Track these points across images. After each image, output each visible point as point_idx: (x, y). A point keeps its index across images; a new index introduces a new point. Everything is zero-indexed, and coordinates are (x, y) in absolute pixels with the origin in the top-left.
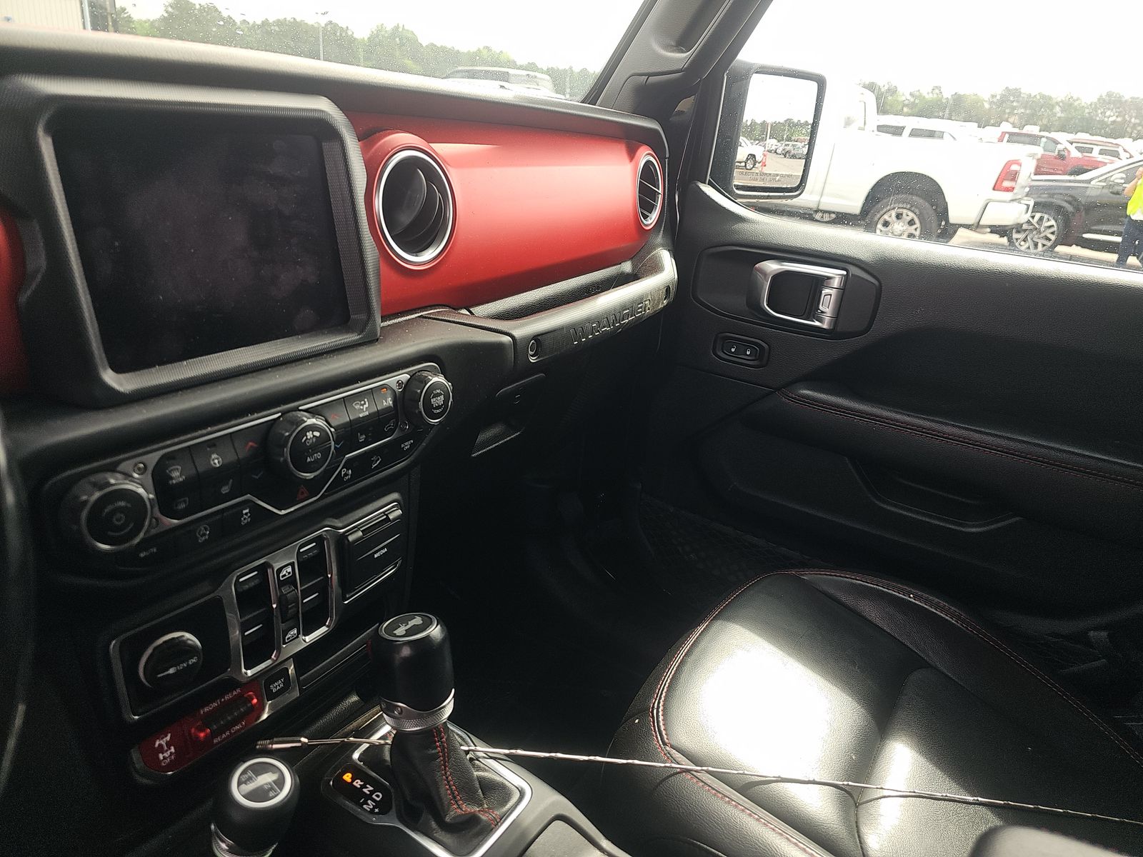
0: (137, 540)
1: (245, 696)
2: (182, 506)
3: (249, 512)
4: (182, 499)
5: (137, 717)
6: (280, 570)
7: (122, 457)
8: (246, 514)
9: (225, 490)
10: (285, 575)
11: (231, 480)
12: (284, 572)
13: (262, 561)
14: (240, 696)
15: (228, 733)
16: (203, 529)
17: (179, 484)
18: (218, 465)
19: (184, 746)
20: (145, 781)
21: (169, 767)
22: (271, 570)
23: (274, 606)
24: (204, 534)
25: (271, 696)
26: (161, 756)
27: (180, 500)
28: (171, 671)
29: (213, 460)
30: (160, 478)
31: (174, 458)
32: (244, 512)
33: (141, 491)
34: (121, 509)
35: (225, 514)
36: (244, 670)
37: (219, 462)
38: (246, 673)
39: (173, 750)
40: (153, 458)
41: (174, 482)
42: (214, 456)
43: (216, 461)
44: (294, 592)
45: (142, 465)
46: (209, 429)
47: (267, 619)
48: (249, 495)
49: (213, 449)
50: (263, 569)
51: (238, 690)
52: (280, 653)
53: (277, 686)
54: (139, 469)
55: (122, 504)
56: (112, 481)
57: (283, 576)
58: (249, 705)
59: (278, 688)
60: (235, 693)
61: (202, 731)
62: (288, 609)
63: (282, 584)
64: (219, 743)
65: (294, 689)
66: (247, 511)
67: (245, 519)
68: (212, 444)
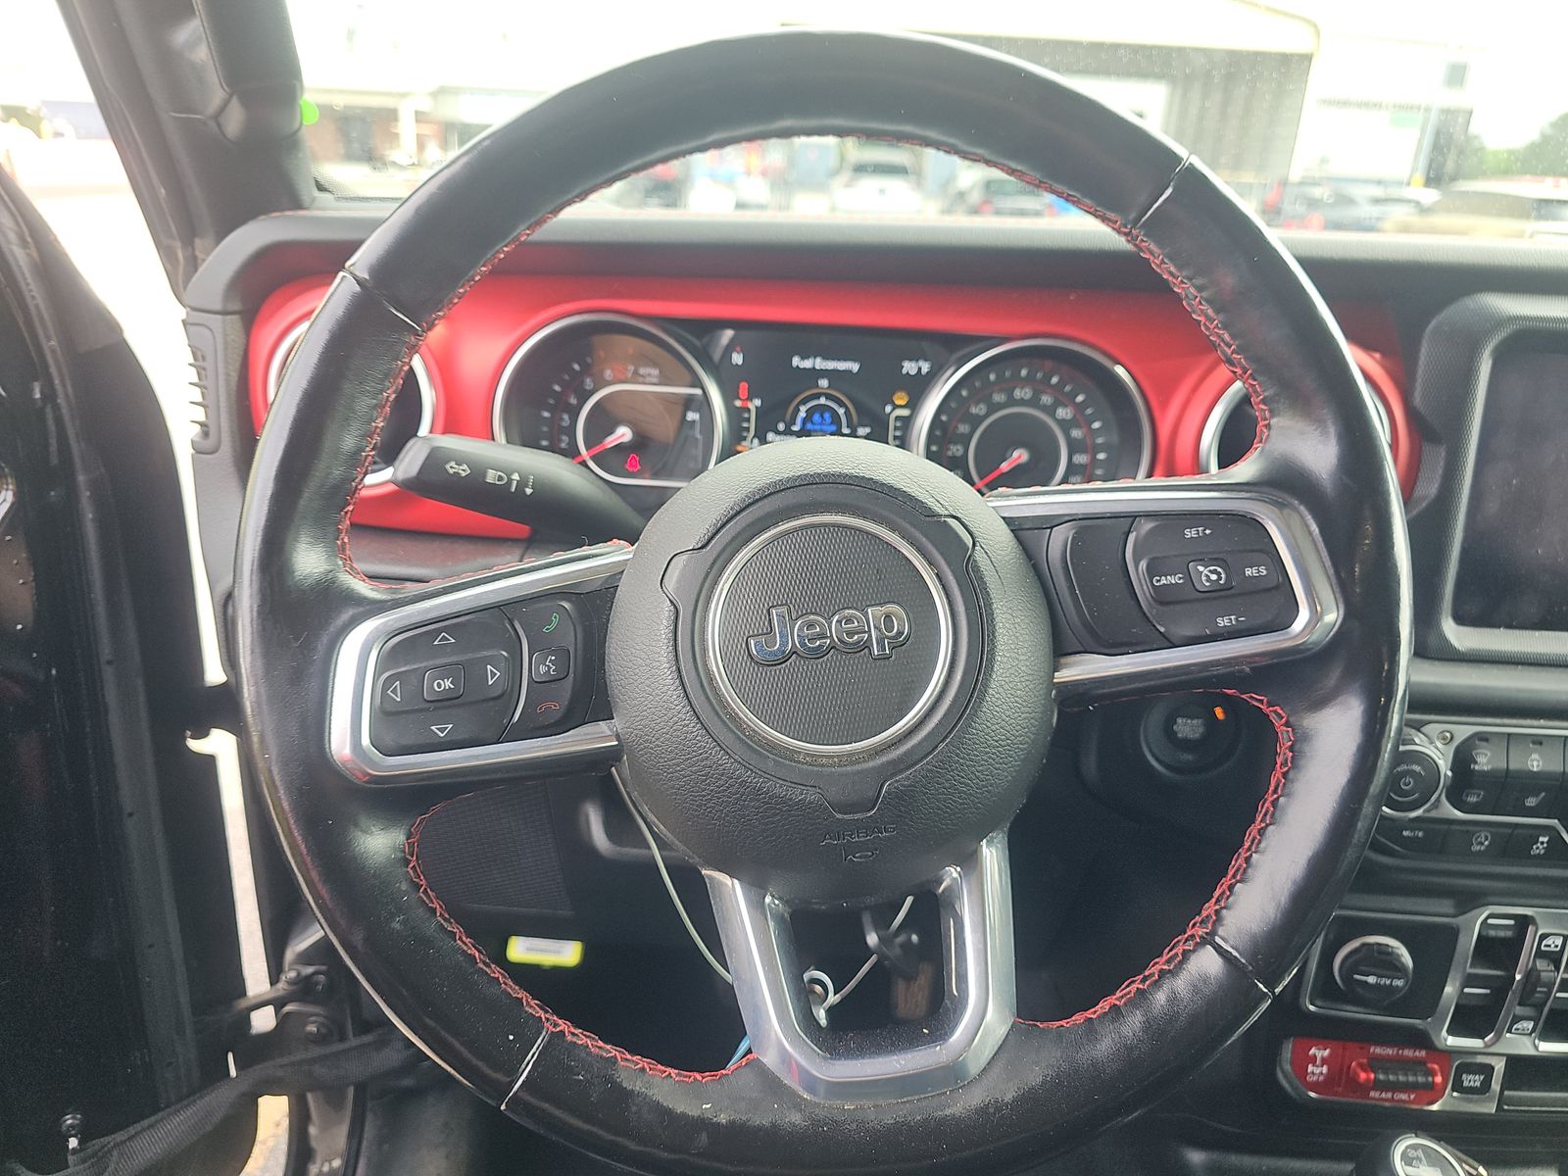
0: (1413, 814)
1: (1429, 1065)
2: (1473, 799)
3: (1547, 843)
4: (1477, 791)
5: (1312, 1008)
6: (1544, 937)
7: (1432, 717)
8: (1542, 843)
9: (1531, 802)
10: (1550, 946)
11: (1544, 794)
12: (1548, 941)
13: (1528, 911)
14: (1422, 1062)
15: (1389, 1095)
16: (1483, 835)
17: (1483, 773)
18: (1535, 769)
19: (1339, 1075)
20: (1286, 1085)
21: (1314, 1087)
22: (1534, 929)
23: (1518, 977)
24: (1482, 843)
25: (1458, 1086)
26: (1310, 1068)
27: (1473, 791)
28: (1371, 980)
29: (1532, 761)
30: (1463, 759)
31: (1487, 740)
32: (1541, 839)
33: (1441, 763)
34: (1412, 773)
35: (1516, 832)
36: (1444, 1033)
37: (1538, 766)
38: (1446, 1040)
39: (1325, 1069)
40: (1463, 731)
41: (1477, 768)
42: (1535, 756)
43: (1535, 763)
44: (1552, 974)
45: (1448, 735)
46: (1542, 721)
47: (1501, 988)
48: (1556, 821)
49: (1536, 747)
50: (1523, 922)
51: (1423, 1053)
52: (1497, 1040)
53: (1472, 1080)
54: (1444, 738)
55: (1417, 768)
56: (1417, 740)
57: (1546, 946)
58: (1430, 1079)
59: (1472, 1083)
60: (1417, 1053)
61: (1365, 1071)
62: (1535, 991)
63: (1540, 954)
64: (1374, 1099)
65: (1491, 1099)
66: (1546, 839)
67: (1537, 848)
68: (1538, 741)
